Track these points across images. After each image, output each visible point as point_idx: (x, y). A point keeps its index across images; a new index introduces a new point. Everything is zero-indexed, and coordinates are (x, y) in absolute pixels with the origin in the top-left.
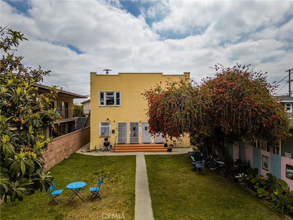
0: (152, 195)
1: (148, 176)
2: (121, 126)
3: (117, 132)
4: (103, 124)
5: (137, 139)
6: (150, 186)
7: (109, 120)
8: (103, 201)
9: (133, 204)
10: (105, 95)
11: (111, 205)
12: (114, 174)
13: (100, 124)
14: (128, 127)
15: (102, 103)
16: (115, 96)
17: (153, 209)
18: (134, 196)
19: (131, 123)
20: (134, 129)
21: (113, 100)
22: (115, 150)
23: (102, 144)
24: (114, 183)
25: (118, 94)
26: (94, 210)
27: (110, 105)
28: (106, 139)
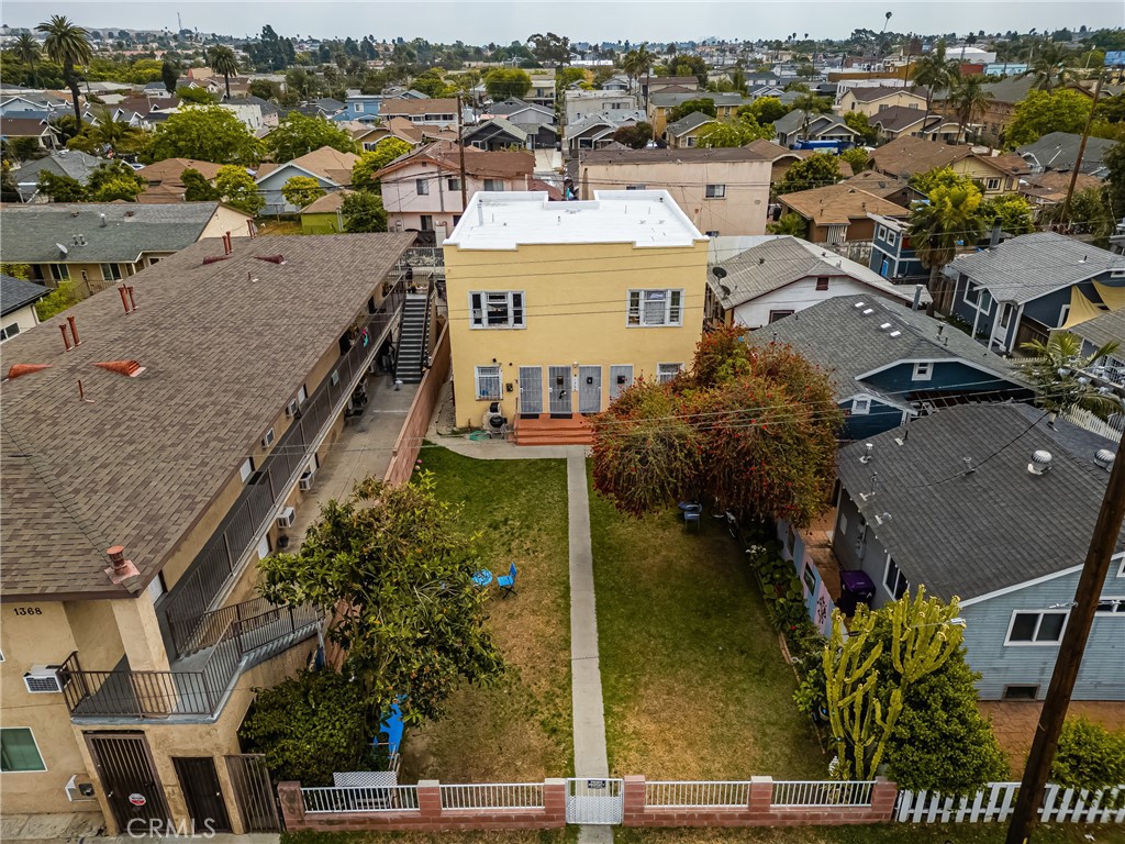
0: (598, 587)
1: (593, 536)
2: (528, 375)
3: (518, 390)
4: (483, 370)
5: (568, 406)
6: (595, 564)
7: (498, 361)
8: (521, 597)
9: (568, 607)
10: (484, 301)
11: (535, 608)
12: (528, 527)
13: (476, 370)
14: (546, 377)
15: (478, 321)
16: (510, 302)
17: (597, 618)
18: (568, 588)
19: (552, 370)
20: (560, 382)
21: (505, 312)
22: (520, 440)
23: (486, 420)
24: (532, 555)
25: (517, 299)
26: (511, 616)
27: (497, 326)
28: (494, 408)
